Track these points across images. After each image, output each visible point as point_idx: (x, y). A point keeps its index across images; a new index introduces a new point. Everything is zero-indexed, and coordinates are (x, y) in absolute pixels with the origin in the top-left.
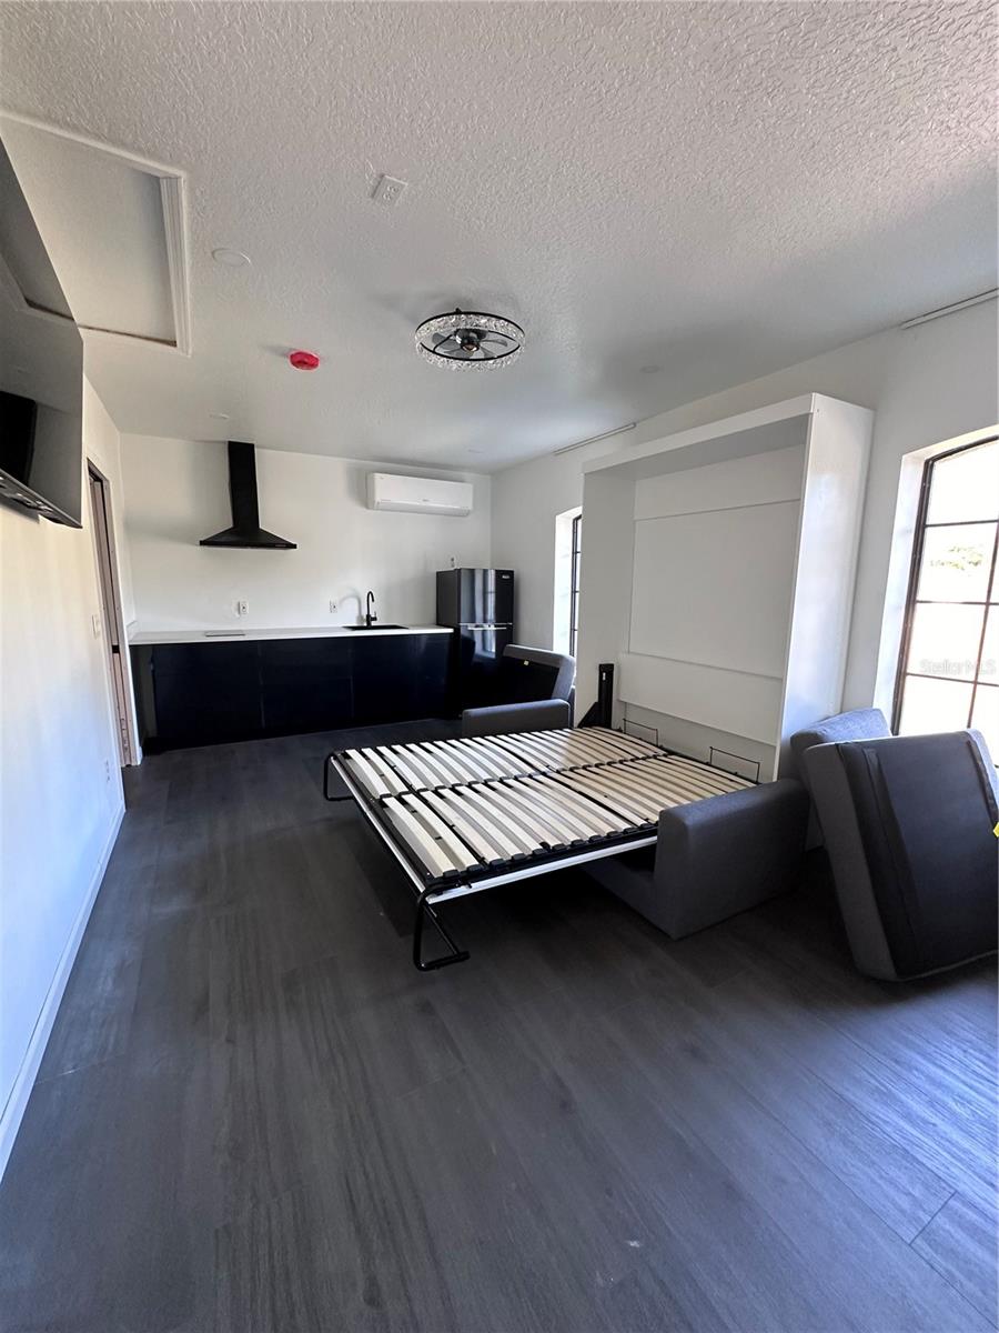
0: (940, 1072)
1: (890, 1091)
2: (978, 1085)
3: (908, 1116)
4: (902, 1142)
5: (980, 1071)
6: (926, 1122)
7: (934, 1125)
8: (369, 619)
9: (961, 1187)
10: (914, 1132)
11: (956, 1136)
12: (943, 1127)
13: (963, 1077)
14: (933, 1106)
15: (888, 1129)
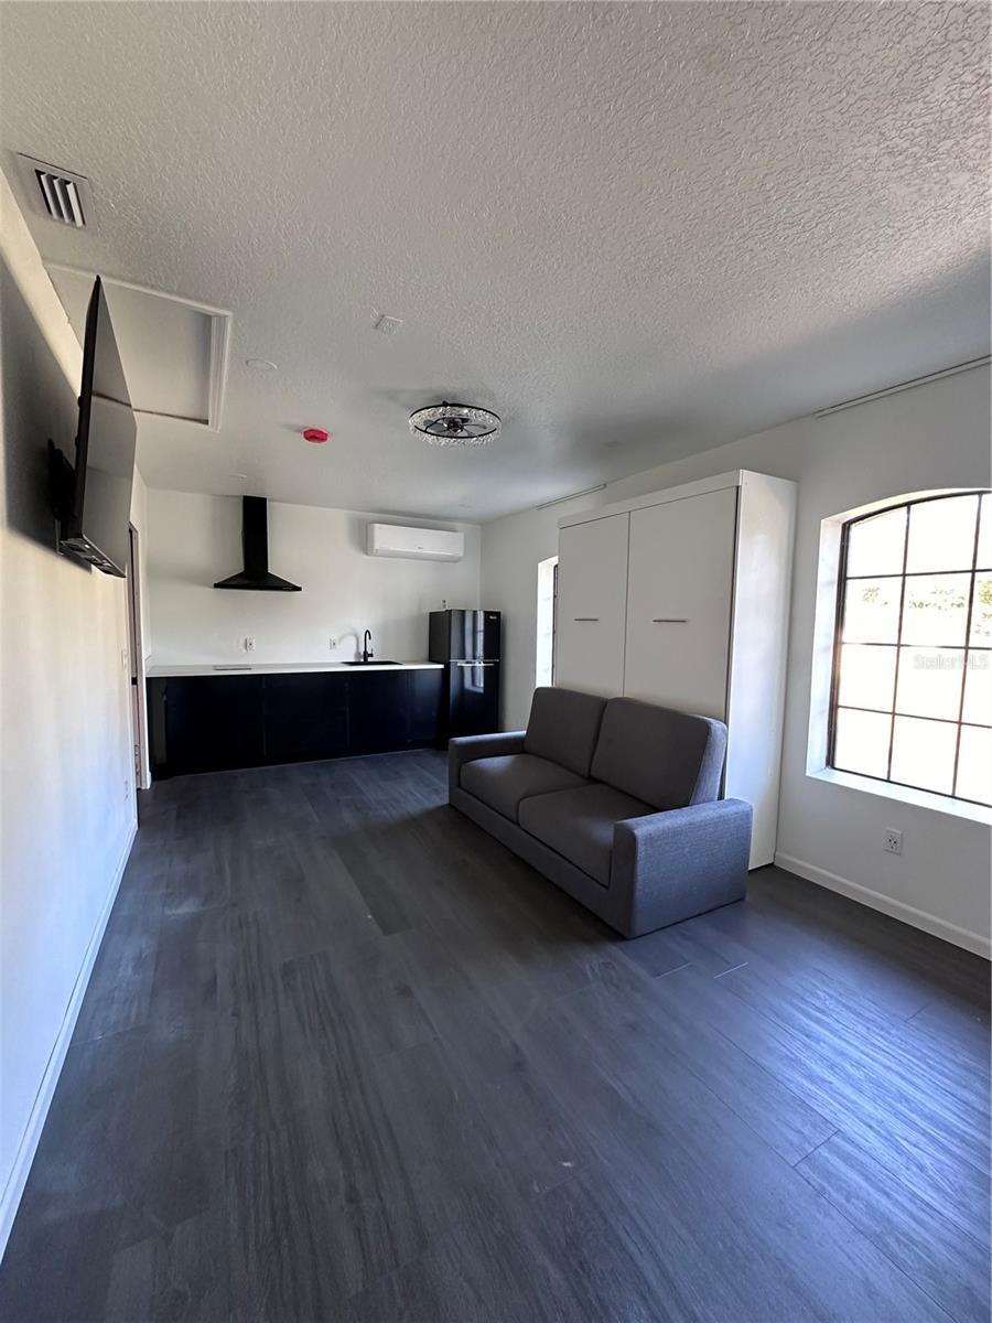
0: (844, 1044)
1: (797, 1057)
2: (872, 1053)
3: (810, 1077)
4: (801, 1095)
5: (877, 1043)
6: (824, 1080)
7: (830, 1083)
8: (366, 655)
9: (844, 1128)
10: (813, 1088)
11: (848, 1091)
12: (837, 1083)
13: (862, 1048)
14: (832, 1069)
15: (791, 1086)
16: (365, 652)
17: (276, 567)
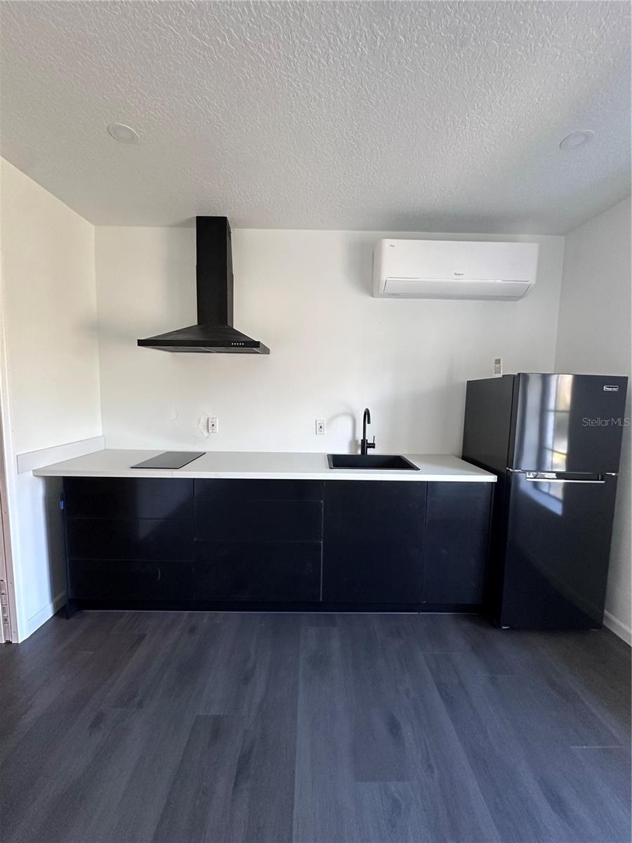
8: (365, 445)
16: (364, 441)
17: (244, 320)
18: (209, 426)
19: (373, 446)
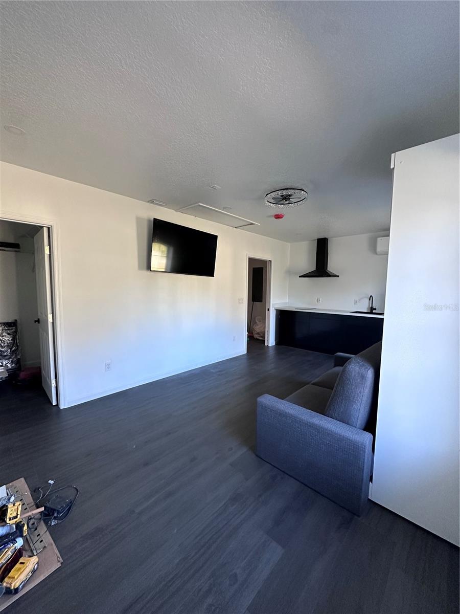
16: (372, 307)
18: (318, 300)
19: (375, 309)
